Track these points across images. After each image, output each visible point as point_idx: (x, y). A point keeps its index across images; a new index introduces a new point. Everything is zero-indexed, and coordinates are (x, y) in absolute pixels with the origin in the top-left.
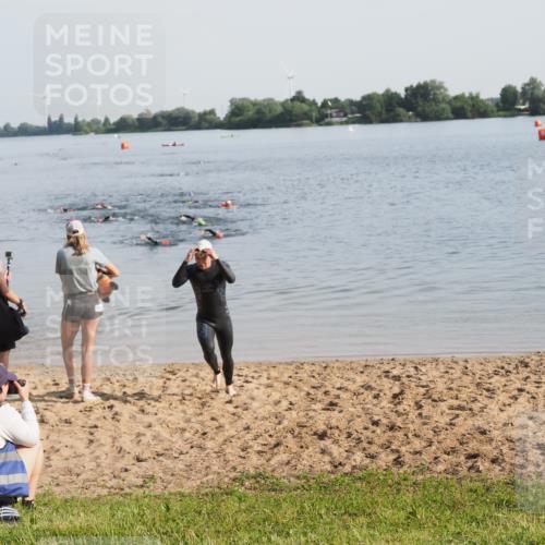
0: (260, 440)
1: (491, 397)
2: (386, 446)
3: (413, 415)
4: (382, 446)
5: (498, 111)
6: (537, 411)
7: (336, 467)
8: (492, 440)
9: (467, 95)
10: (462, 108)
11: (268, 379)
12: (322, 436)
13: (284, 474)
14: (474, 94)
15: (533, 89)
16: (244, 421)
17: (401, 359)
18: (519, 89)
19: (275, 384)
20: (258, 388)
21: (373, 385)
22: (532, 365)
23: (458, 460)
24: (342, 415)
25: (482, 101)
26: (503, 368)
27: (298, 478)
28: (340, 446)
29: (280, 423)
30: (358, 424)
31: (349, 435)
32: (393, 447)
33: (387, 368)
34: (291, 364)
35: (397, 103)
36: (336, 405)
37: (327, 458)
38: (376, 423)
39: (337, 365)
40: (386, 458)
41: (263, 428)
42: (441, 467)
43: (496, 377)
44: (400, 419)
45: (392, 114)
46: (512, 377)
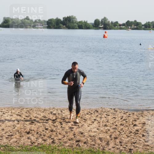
0: (7, 134)
1: (85, 122)
2: (50, 137)
3: (59, 127)
4: (48, 137)
5: (93, 27)
6: (100, 127)
7: (32, 143)
8: (84, 136)
9: (83, 21)
10: (82, 26)
11: (11, 113)
12: (28, 133)
13: (15, 145)
14: (86, 21)
15: (105, 21)
16: (2, 127)
17: (56, 108)
18: (100, 21)
19: (14, 115)
20: (7, 116)
21: (47, 116)
22: (99, 111)
23: (73, 142)
24: (35, 126)
25: (88, 24)
26: (90, 112)
27: (19, 147)
28: (34, 136)
29: (14, 128)
30: (41, 129)
31: (37, 133)
32: (52, 137)
33: (51, 111)
34: (19, 108)
35: (60, 22)
36: (34, 123)
37: (29, 141)
38: (47, 129)
39: (35, 109)
40: (49, 141)
41: (8, 130)
42: (67, 145)
43: (87, 115)
44: (55, 128)
45: (58, 26)
46: (93, 115)
